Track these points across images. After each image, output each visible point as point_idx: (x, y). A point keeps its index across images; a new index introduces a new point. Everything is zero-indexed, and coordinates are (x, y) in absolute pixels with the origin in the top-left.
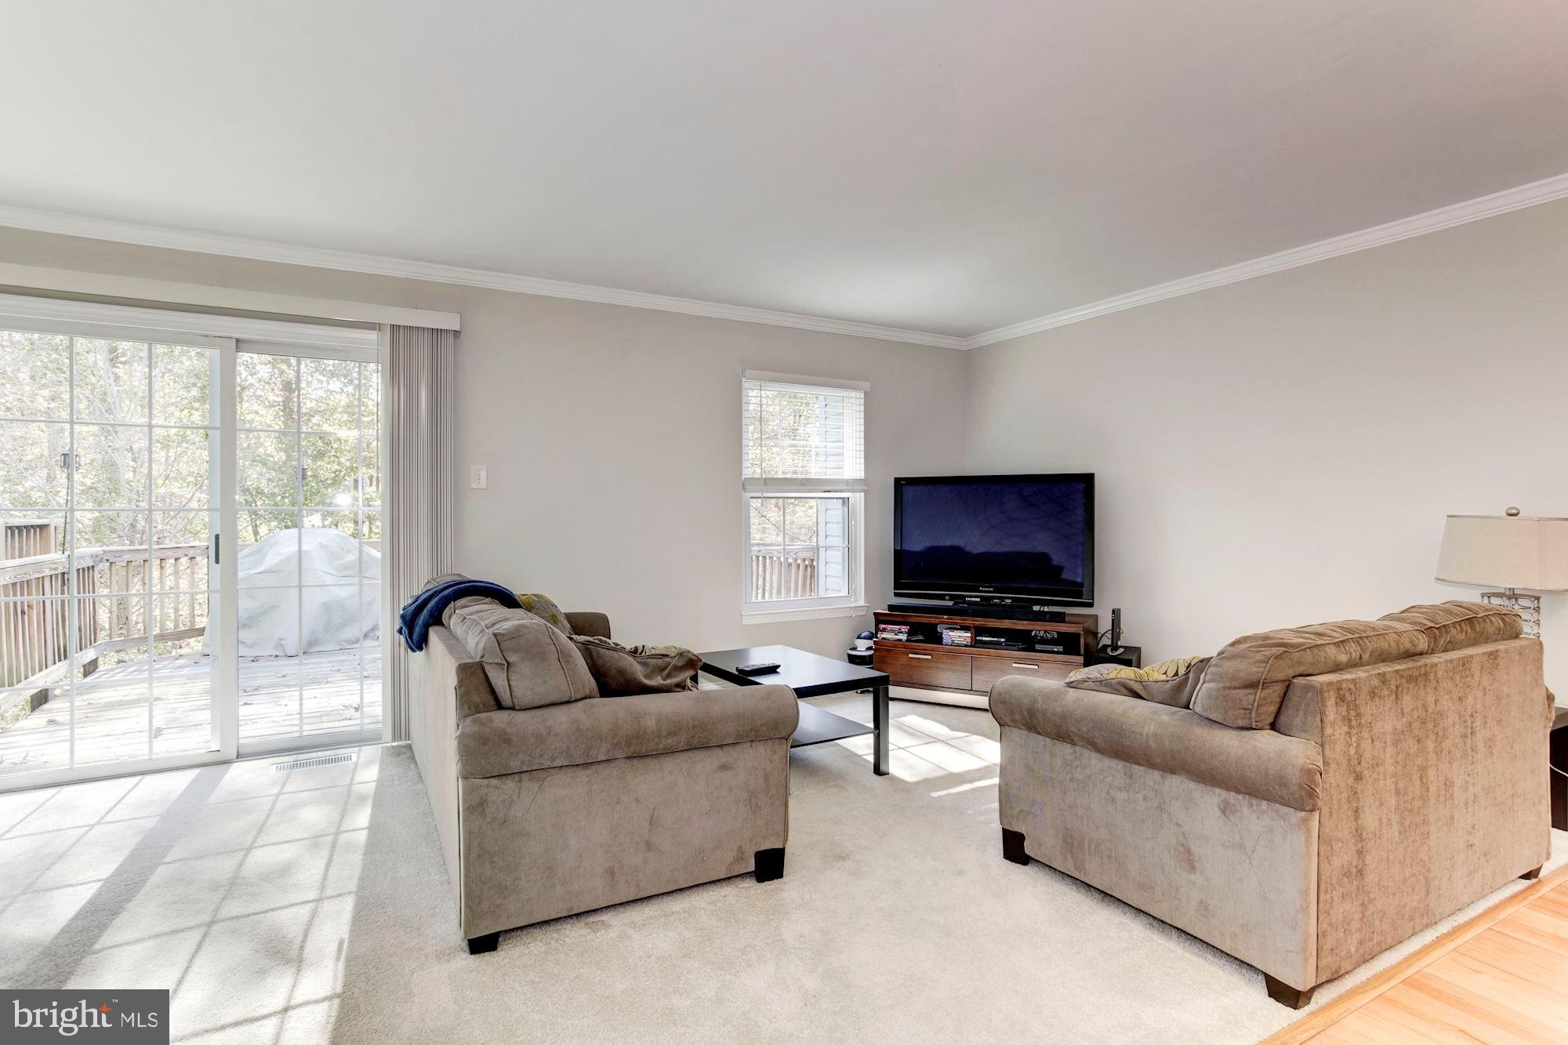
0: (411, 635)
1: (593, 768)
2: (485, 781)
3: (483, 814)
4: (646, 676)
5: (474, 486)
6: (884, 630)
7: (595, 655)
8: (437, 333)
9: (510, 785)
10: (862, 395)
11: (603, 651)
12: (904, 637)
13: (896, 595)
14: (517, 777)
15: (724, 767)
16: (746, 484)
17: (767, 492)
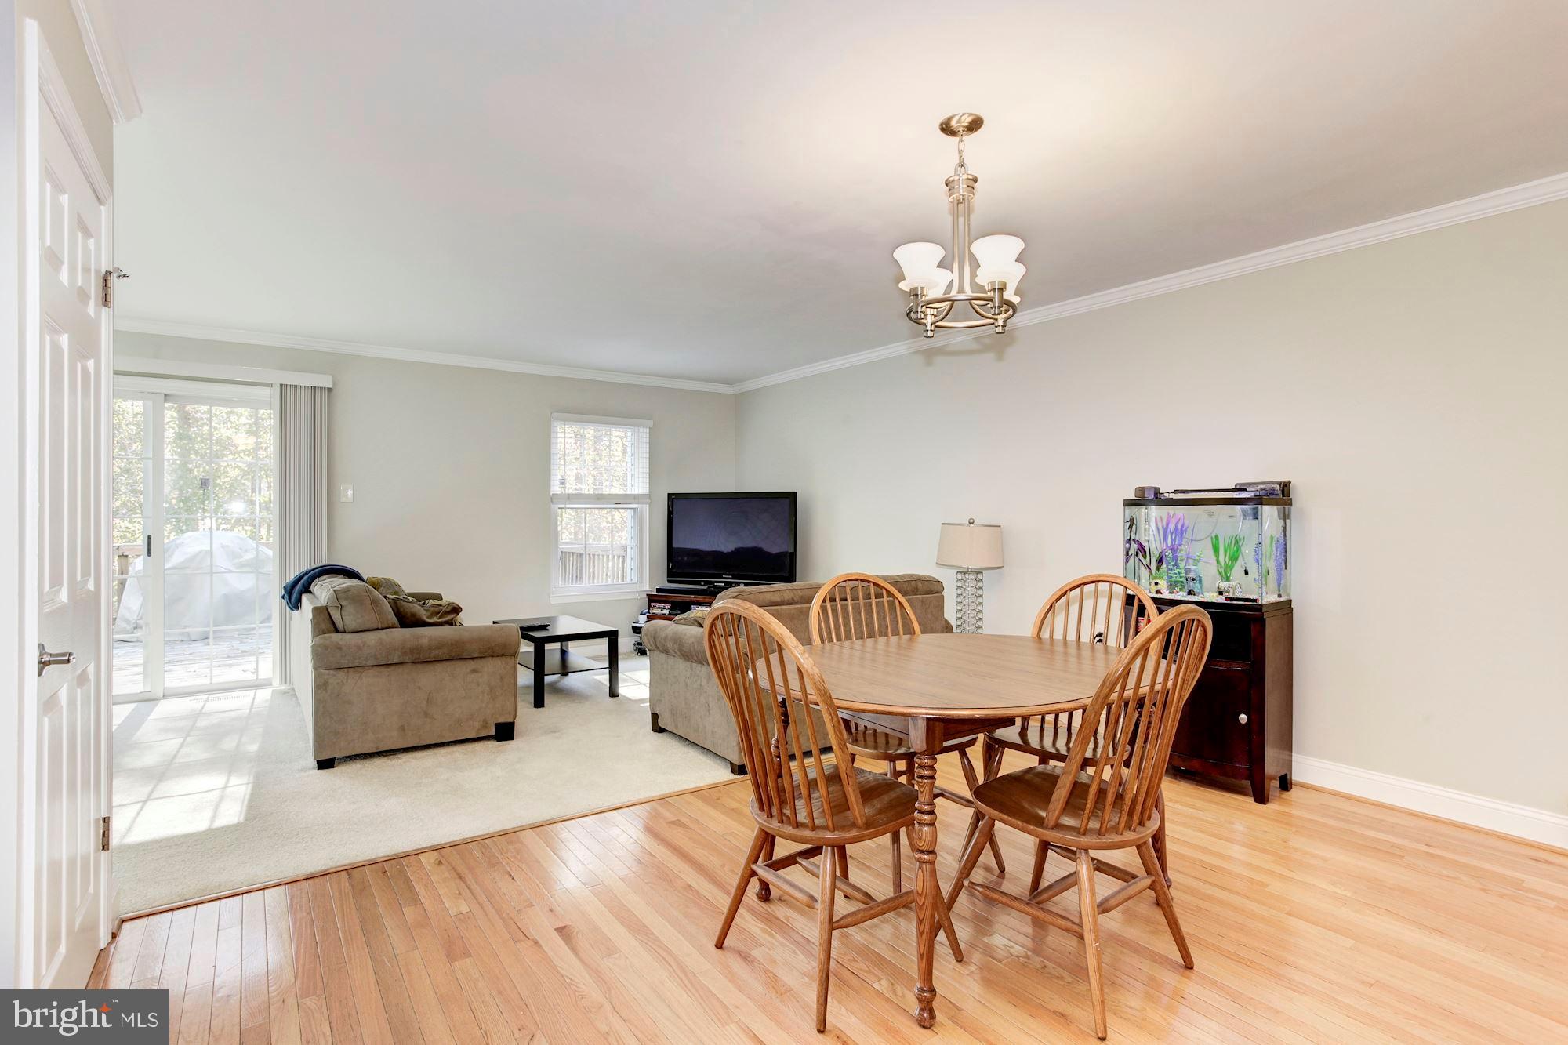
0: (290, 599)
1: (392, 668)
2: (327, 671)
3: (326, 690)
4: (428, 617)
5: (344, 499)
6: (654, 607)
7: (399, 605)
8: (316, 389)
9: (341, 674)
10: (648, 430)
11: (404, 603)
12: (666, 612)
13: (669, 582)
14: (346, 670)
15: (474, 671)
16: (553, 498)
17: (570, 503)
